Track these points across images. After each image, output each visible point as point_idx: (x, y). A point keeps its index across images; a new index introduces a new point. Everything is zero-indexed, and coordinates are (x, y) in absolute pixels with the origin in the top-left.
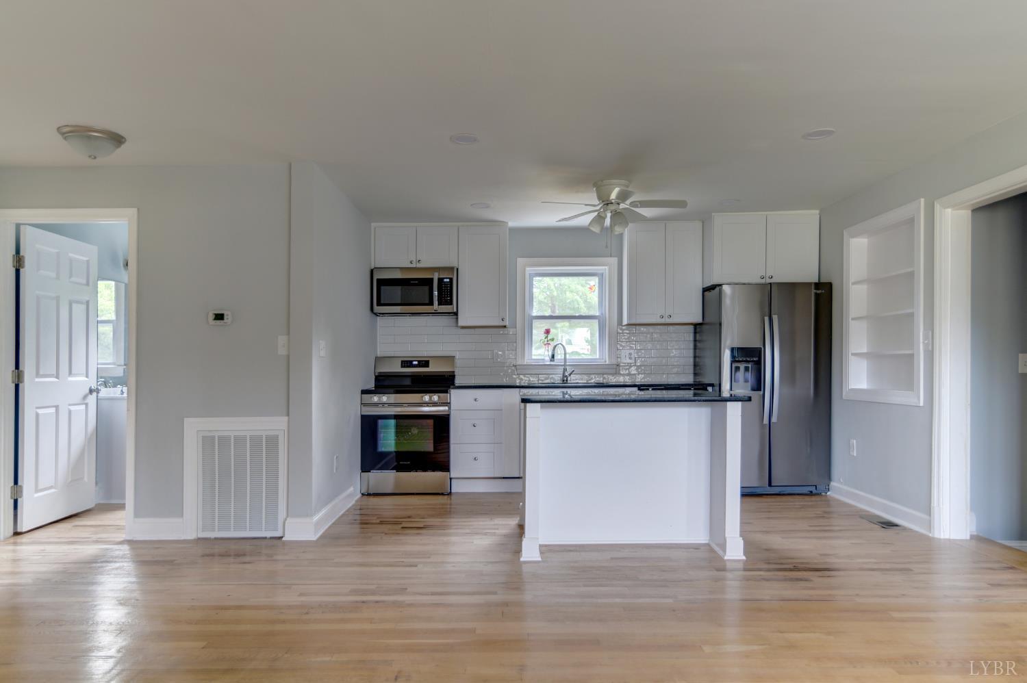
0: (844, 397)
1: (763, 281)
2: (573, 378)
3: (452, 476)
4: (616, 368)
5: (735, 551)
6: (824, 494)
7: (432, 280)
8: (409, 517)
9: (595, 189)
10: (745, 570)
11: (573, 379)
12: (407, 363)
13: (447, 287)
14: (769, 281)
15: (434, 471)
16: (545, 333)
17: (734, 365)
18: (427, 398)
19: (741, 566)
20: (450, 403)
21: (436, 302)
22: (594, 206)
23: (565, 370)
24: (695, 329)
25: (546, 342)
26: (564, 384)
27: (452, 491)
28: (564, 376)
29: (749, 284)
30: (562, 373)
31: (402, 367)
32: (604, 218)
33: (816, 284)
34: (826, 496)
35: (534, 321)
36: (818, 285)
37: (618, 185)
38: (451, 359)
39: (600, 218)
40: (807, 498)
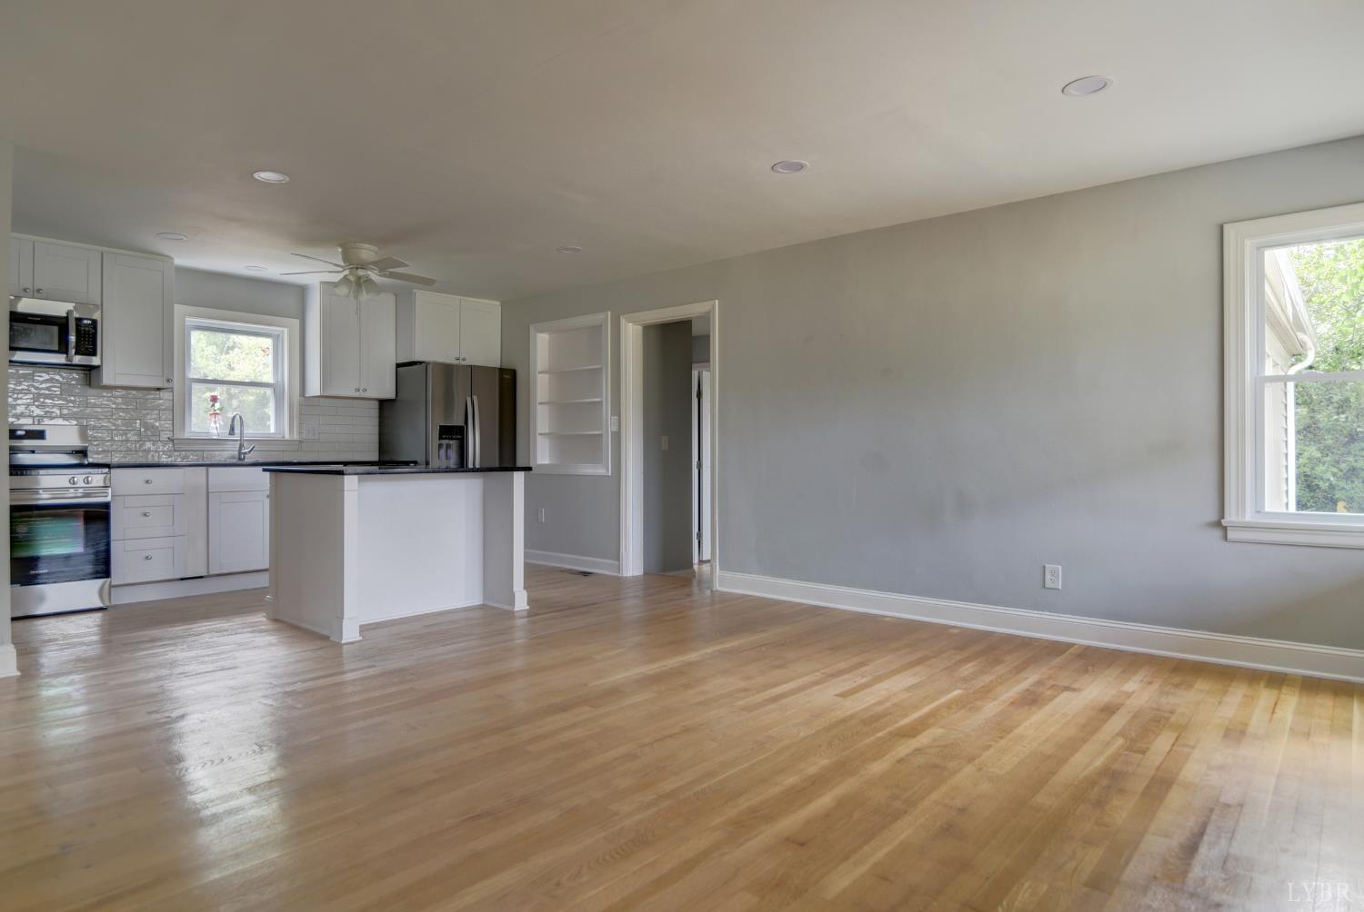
1: (457, 363)
3: (114, 584)
4: (298, 445)
5: (521, 602)
7: (67, 319)
9: (340, 250)
10: (528, 617)
13: (88, 331)
14: (462, 362)
16: (210, 401)
19: (525, 614)
20: (110, 487)
21: (72, 351)
23: (241, 446)
24: (381, 405)
25: (212, 412)
28: (240, 453)
30: (237, 449)
35: (193, 385)
36: (502, 370)
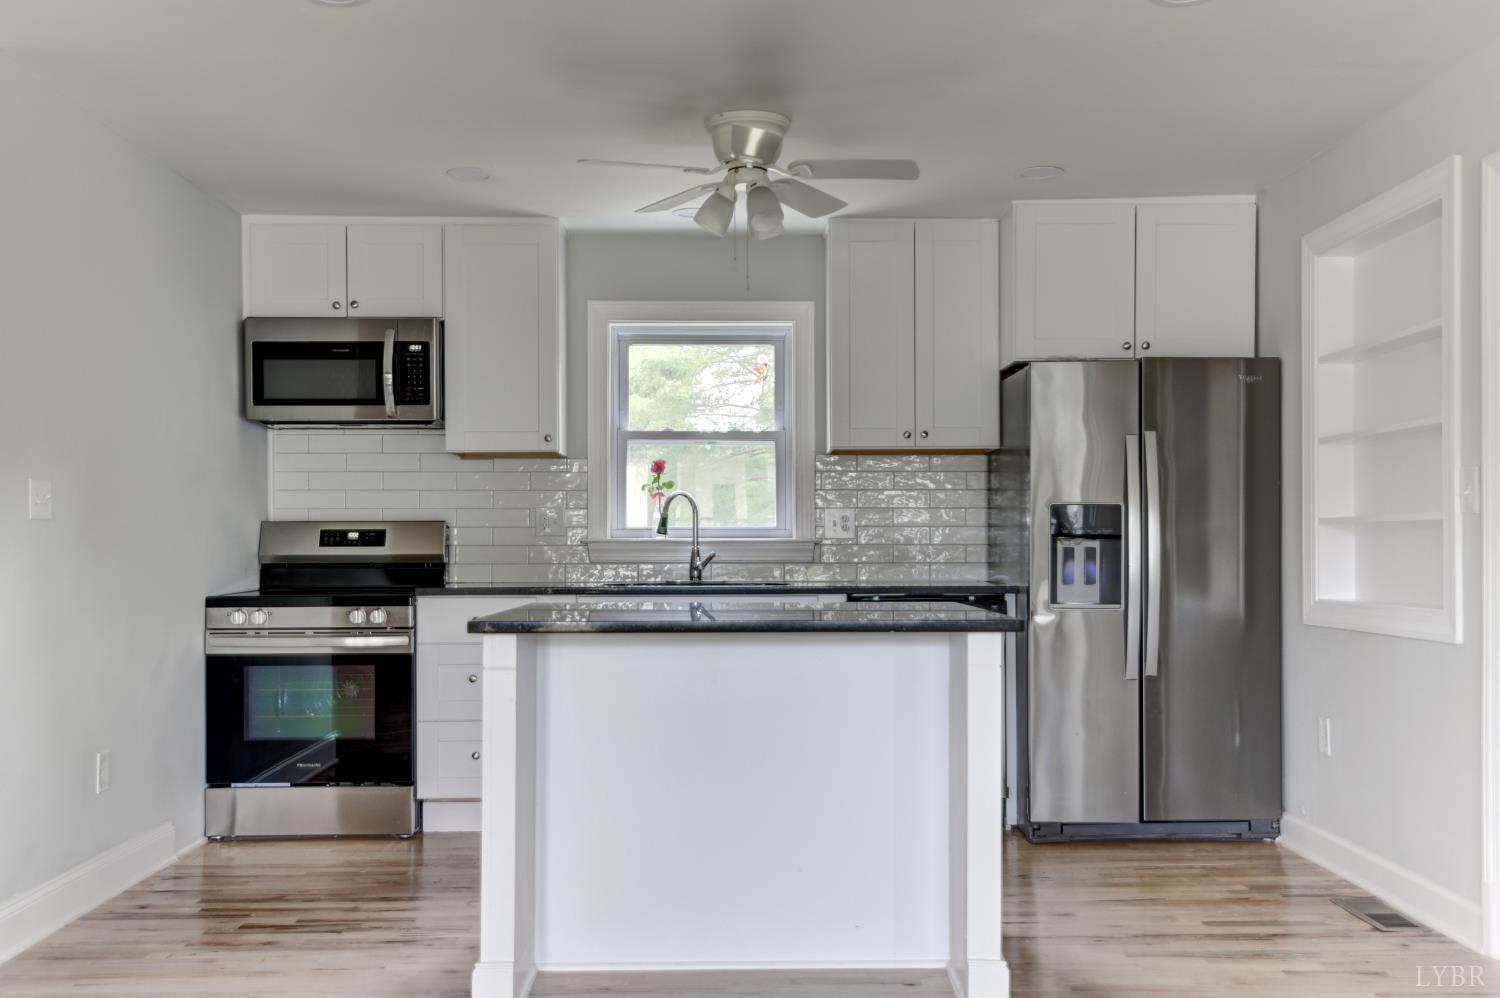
0: (1306, 621)
1: (1129, 354)
2: (715, 572)
3: (420, 796)
4: (812, 550)
6: (1268, 840)
7: (380, 346)
8: (280, 898)
11: (714, 574)
12: (333, 537)
13: (418, 362)
14: (1141, 354)
15: (377, 783)
16: (653, 470)
17: (1061, 546)
18: (358, 616)
20: (414, 627)
21: (389, 398)
22: (705, 171)
23: (695, 554)
24: (990, 462)
25: (655, 491)
26: (696, 586)
27: (426, 829)
28: (693, 567)
29: (1096, 360)
30: (689, 559)
31: (323, 544)
32: (730, 203)
33: (1248, 361)
34: (1273, 844)
35: (632, 444)
36: (1252, 365)
37: (758, 123)
38: (436, 528)
39: (721, 203)
40: (1227, 851)
